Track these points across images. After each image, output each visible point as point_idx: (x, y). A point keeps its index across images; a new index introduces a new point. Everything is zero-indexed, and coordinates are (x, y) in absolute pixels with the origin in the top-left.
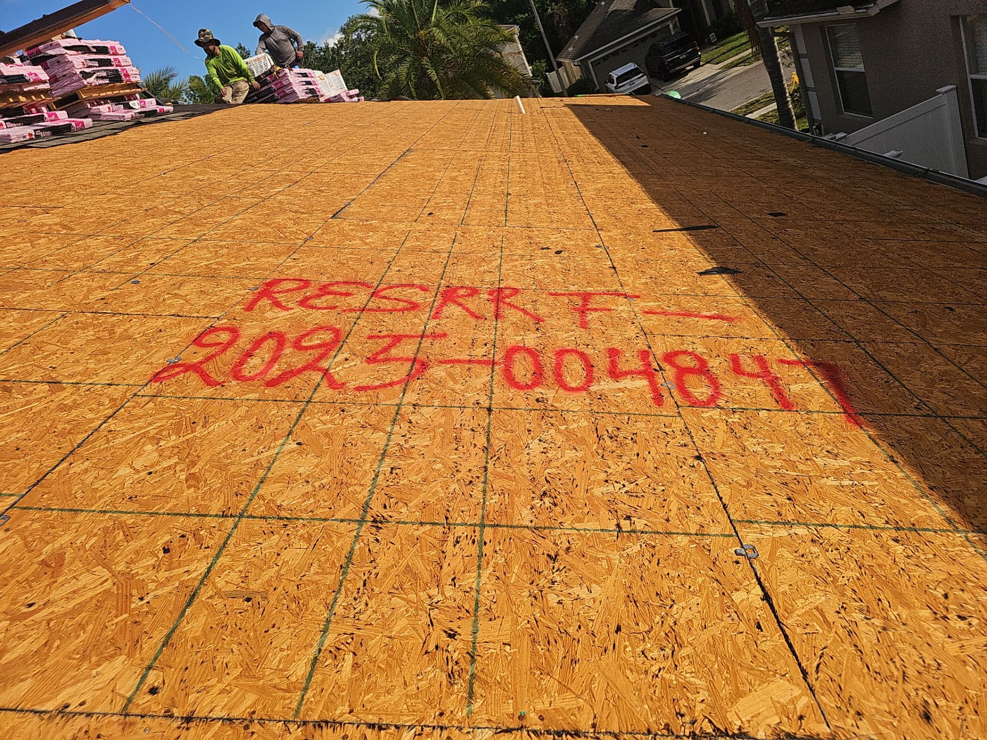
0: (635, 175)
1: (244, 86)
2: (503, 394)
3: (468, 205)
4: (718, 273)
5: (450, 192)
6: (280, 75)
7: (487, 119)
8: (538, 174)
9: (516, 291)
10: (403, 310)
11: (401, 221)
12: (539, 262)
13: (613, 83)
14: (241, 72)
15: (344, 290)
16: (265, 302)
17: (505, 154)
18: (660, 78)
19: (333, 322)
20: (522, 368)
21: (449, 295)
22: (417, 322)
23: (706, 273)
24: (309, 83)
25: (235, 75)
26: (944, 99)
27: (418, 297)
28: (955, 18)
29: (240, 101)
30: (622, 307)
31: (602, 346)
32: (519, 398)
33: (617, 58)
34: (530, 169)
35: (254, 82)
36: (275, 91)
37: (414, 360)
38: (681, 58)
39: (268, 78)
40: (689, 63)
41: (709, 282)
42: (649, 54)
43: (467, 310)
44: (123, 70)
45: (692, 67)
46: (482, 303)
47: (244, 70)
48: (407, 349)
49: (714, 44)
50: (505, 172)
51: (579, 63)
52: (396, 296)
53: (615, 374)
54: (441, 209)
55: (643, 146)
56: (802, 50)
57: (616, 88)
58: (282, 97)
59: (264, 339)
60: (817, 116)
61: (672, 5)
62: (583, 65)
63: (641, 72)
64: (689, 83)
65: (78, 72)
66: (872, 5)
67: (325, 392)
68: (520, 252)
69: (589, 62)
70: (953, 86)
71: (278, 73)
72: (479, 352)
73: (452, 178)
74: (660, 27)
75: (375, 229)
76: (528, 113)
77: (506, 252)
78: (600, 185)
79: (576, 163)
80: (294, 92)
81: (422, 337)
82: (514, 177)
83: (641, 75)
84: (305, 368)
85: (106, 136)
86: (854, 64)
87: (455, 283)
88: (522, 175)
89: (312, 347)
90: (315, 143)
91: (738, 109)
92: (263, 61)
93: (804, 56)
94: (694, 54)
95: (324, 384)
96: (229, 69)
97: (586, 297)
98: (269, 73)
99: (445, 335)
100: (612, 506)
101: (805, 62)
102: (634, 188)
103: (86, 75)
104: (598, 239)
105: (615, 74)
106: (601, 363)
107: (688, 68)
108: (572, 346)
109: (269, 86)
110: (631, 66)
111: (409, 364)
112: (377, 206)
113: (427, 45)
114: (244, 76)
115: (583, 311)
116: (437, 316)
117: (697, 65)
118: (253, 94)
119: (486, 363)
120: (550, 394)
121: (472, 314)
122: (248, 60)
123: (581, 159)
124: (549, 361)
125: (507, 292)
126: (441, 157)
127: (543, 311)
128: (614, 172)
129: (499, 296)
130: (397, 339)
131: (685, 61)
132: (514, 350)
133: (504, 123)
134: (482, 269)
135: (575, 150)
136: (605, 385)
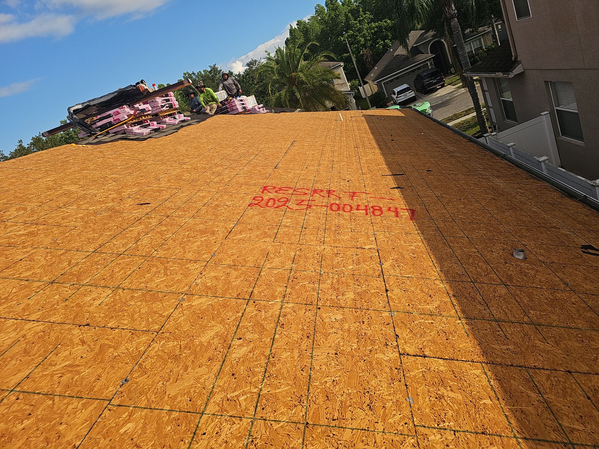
0: (383, 154)
1: (215, 106)
2: (329, 212)
3: (319, 165)
4: (397, 188)
5: (312, 160)
6: (232, 101)
7: (325, 124)
8: (345, 153)
9: (334, 191)
10: (303, 195)
11: (297, 170)
12: (342, 184)
13: (395, 95)
14: (214, 100)
15: (285, 189)
16: (265, 191)
17: (333, 143)
18: (422, 92)
19: (285, 196)
20: (335, 207)
21: (315, 191)
22: (308, 197)
23: (393, 188)
24: (243, 104)
25: (211, 101)
26: (544, 118)
27: (307, 192)
28: (546, 82)
29: (213, 113)
30: (364, 196)
31: (356, 204)
32: (334, 213)
33: (398, 81)
34: (342, 150)
35: (220, 104)
36: (229, 108)
37: (308, 205)
38: (434, 82)
39: (226, 102)
40: (438, 85)
41: (393, 191)
42: (416, 79)
43: (320, 195)
44: (173, 103)
45: (440, 87)
46: (325, 193)
47: (216, 99)
48: (306, 203)
49: (453, 74)
50: (333, 152)
51: (377, 83)
52: (300, 191)
53: (357, 209)
54: (310, 166)
55: (392, 140)
56: (486, 88)
57: (397, 97)
58: (232, 111)
59: (270, 199)
60: (494, 120)
61: (429, 52)
62: (379, 84)
63: (411, 90)
64: (437, 96)
65: (160, 105)
66: (511, 73)
67: (288, 209)
68: (336, 181)
69: (382, 83)
70: (548, 112)
71: (231, 100)
72: (324, 204)
73: (312, 154)
74: (422, 65)
75: (290, 173)
76: (345, 121)
77: (332, 180)
78: (368, 158)
79: (361, 148)
80: (237, 109)
81: (309, 200)
82: (336, 154)
83: (411, 91)
84: (282, 205)
85: (174, 133)
86: (508, 97)
87: (316, 188)
88: (339, 153)
89: (281, 202)
90: (256, 137)
91: (462, 112)
92: (223, 94)
93: (487, 91)
94: (441, 80)
95: (288, 208)
96: (209, 98)
97: (354, 193)
98: (226, 100)
99: (315, 200)
100: (351, 228)
101: (487, 94)
102: (381, 159)
103: (163, 107)
104: (362, 177)
105: (396, 90)
106: (355, 207)
107: (438, 87)
108: (348, 204)
109: (226, 106)
110: (405, 86)
111: (307, 206)
112: (288, 165)
113: (296, 80)
114: (215, 101)
115: (352, 197)
116: (312, 196)
117: (443, 86)
118: (219, 109)
119: (326, 206)
120: (341, 212)
121: (322, 196)
122: (216, 93)
123: (363, 146)
124: (342, 206)
125: (332, 191)
126: (307, 144)
127: (341, 196)
128: (376, 152)
129: (329, 192)
130: (303, 201)
131: (436, 84)
132: (333, 204)
133: (333, 127)
134: (324, 185)
135: (362, 142)
136: (355, 211)
